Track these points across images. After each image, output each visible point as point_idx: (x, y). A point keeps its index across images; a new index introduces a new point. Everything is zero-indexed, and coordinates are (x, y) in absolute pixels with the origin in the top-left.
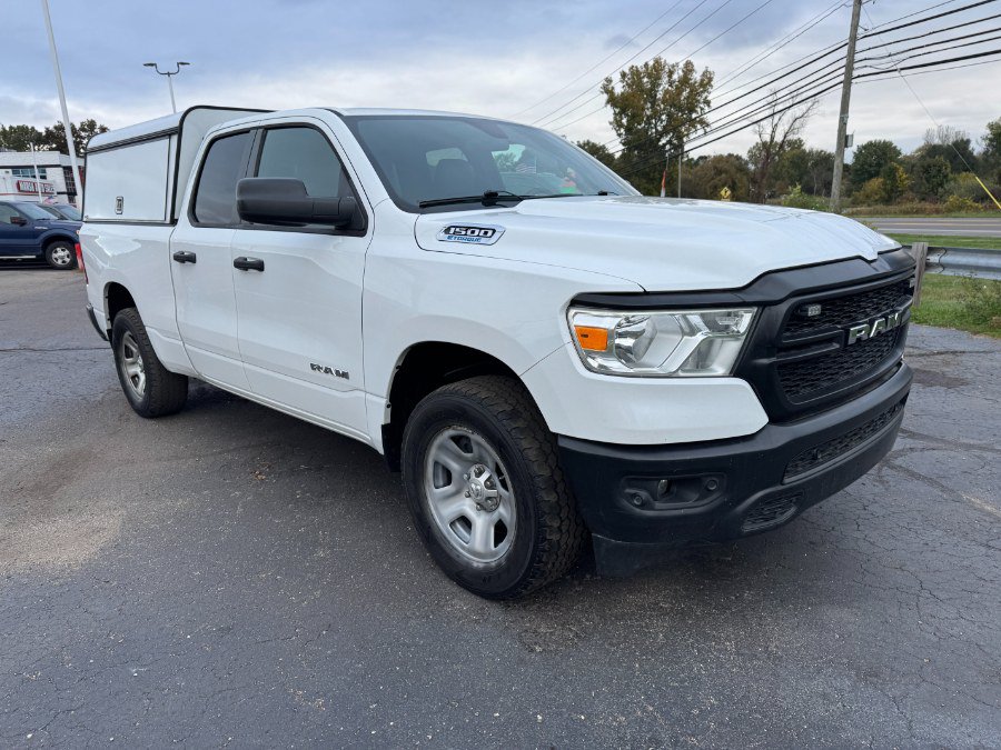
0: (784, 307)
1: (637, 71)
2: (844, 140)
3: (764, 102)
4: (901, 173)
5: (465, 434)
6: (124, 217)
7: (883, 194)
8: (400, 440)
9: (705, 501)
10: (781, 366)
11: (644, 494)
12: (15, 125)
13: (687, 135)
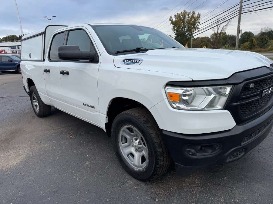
0: (242, 85)
1: (179, 14)
2: (239, 31)
3: (215, 22)
4: (254, 40)
5: (131, 127)
6: (31, 59)
7: (250, 46)
8: (111, 128)
9: (214, 153)
10: (240, 105)
11: (193, 151)
12: (11, 35)
13: (194, 32)
